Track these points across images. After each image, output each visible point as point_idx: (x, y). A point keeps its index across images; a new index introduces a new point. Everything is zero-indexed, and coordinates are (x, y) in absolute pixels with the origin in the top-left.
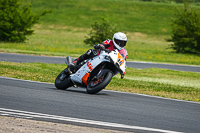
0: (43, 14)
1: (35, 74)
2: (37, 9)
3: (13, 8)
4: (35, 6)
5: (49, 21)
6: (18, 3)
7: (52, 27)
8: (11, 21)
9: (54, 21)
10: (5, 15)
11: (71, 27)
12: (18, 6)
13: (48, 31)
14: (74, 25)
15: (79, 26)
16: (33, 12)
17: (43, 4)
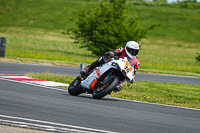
0: (151, 28)
1: (141, 94)
2: (144, 23)
3: (118, 21)
4: (142, 19)
5: (158, 35)
6: (124, 15)
7: (161, 42)
8: (116, 35)
9: (163, 36)
10: (110, 28)
11: (181, 43)
12: (123, 19)
13: (156, 47)
14: (185, 40)
15: (190, 41)
16: (140, 26)
17: (151, 17)
